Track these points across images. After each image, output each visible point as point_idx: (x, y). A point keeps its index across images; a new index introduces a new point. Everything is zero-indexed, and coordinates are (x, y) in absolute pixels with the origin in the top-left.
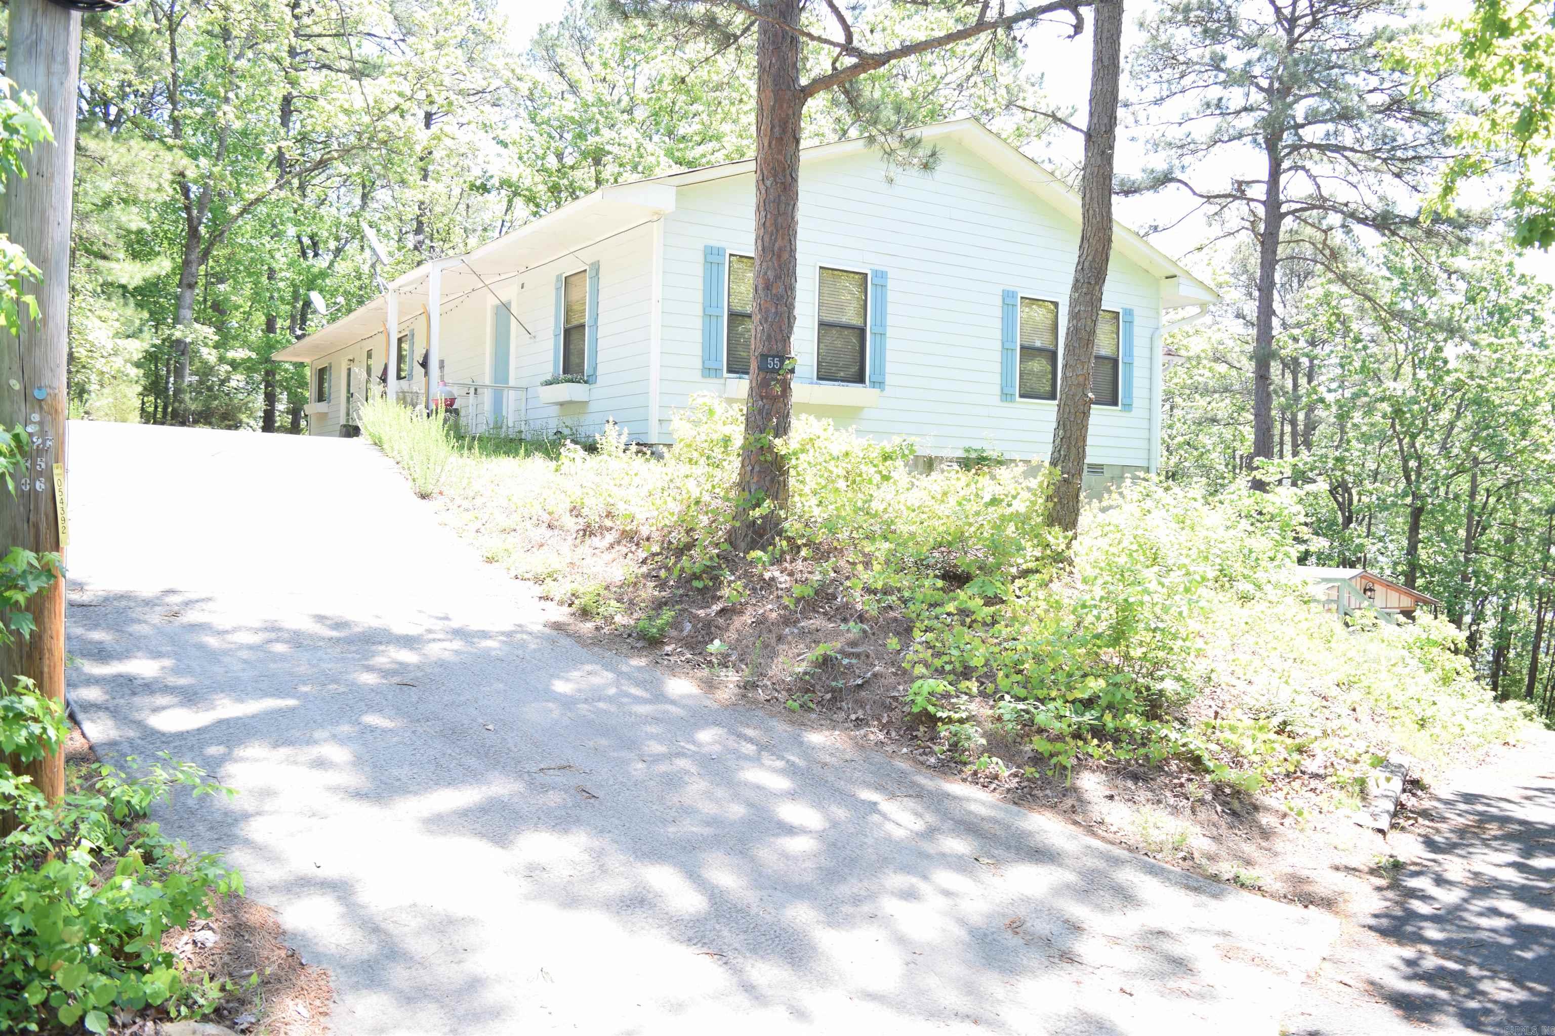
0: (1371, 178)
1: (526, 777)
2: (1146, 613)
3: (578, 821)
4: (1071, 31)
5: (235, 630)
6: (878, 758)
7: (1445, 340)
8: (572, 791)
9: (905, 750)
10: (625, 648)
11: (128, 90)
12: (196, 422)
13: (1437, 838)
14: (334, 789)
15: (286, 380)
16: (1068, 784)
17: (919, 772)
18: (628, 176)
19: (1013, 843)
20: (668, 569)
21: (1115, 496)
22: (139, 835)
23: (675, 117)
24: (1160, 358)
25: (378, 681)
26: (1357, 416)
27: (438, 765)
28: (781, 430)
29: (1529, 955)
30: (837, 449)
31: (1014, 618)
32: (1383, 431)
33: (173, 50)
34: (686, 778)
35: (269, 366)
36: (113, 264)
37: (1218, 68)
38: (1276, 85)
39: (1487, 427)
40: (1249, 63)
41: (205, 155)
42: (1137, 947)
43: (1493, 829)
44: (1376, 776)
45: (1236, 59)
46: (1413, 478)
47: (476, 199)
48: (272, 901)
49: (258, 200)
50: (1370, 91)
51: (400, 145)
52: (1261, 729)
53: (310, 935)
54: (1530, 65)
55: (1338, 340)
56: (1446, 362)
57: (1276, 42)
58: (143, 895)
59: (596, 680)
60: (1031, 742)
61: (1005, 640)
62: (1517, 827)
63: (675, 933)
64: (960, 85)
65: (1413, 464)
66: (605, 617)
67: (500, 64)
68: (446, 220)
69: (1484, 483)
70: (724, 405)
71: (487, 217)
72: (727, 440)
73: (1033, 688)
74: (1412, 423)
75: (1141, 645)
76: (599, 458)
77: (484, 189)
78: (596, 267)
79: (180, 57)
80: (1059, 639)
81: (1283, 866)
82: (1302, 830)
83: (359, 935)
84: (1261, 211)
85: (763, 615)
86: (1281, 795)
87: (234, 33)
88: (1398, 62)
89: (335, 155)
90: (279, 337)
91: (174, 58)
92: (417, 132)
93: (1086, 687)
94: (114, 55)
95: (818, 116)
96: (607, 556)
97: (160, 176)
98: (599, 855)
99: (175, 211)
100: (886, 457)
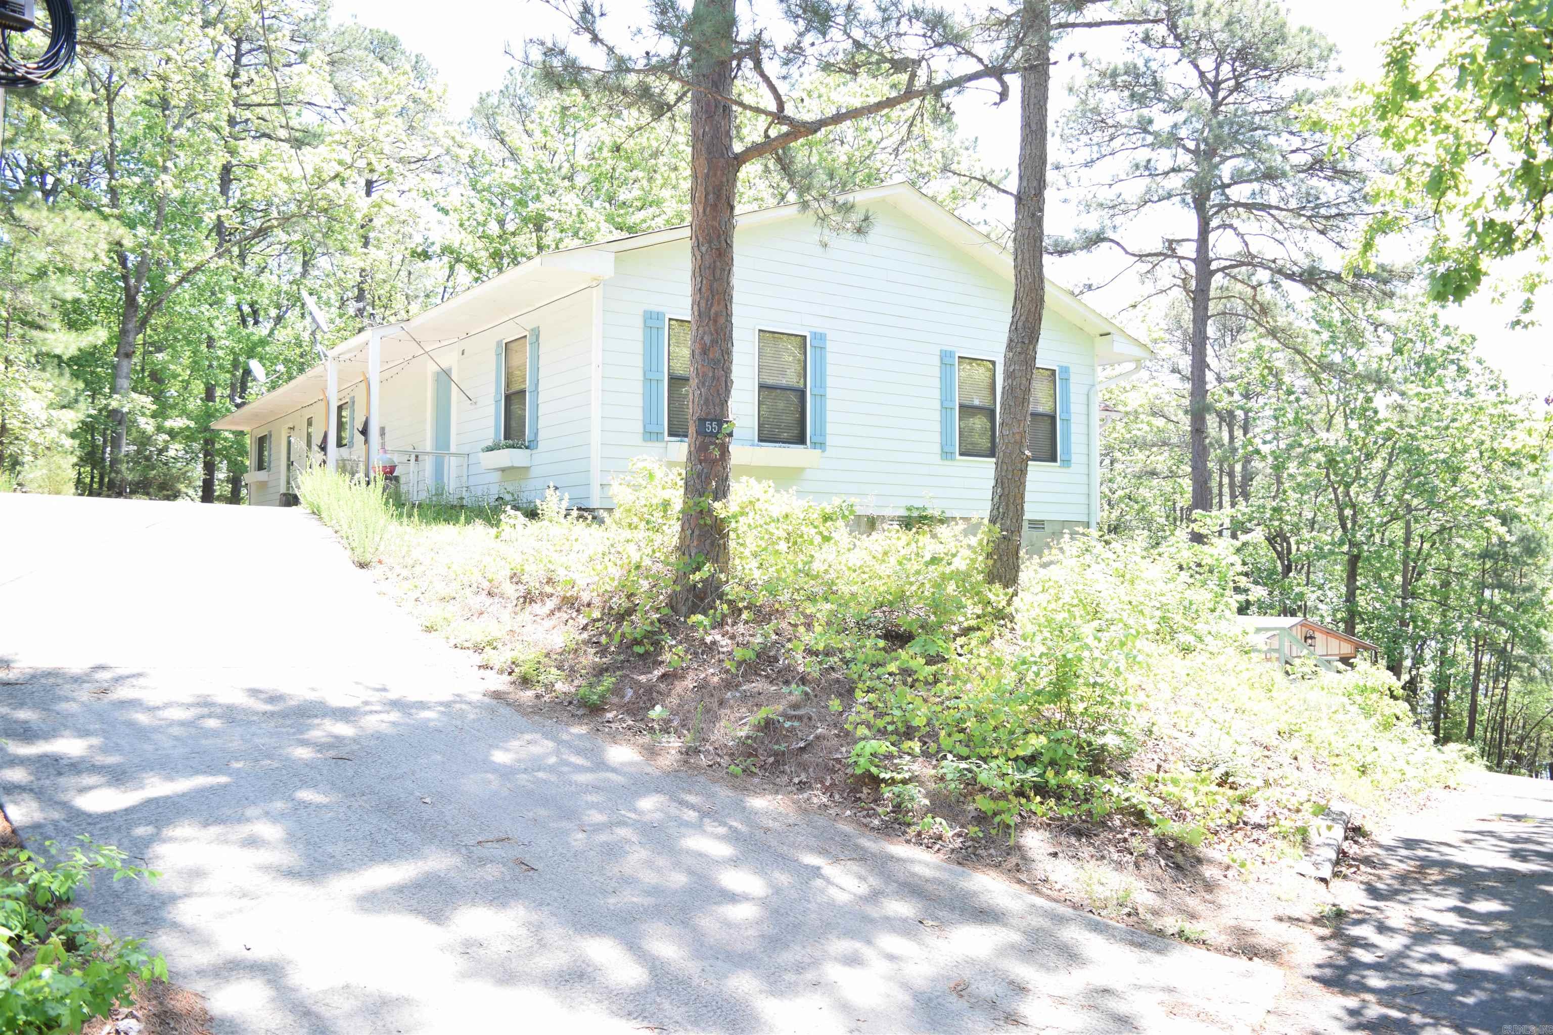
0: (1297, 235)
1: (463, 850)
2: (1085, 668)
3: (516, 895)
4: (997, 99)
5: (166, 706)
6: (821, 821)
7: (1375, 391)
8: (511, 864)
9: (848, 813)
10: (565, 717)
11: (64, 159)
12: (133, 492)
13: (1379, 885)
14: (266, 868)
15: (225, 448)
16: (1011, 842)
17: (863, 835)
18: (569, 242)
19: (957, 904)
20: (609, 635)
21: (1054, 551)
22: (61, 921)
23: (616, 183)
24: (1097, 414)
25: (313, 755)
26: (1292, 467)
27: (374, 841)
28: (720, 494)
29: (1470, 1000)
30: (777, 511)
31: (956, 677)
32: (1317, 481)
33: (110, 120)
34: (627, 848)
35: (208, 435)
36: (49, 335)
37: (1146, 131)
38: (1202, 147)
39: (1419, 475)
40: (1175, 126)
41: (143, 224)
42: (1083, 1007)
43: (1434, 875)
44: (1318, 824)
45: (1162, 122)
46: (1349, 526)
47: (419, 265)
48: (200, 986)
49: (197, 269)
50: (1293, 152)
51: (339, 213)
52: (1203, 780)
53: (238, 1021)
54: (1438, 127)
55: (1271, 392)
56: (1376, 412)
57: (1200, 105)
58: (65, 984)
59: (535, 750)
60: (974, 801)
61: (948, 699)
62: (1457, 871)
63: (614, 1008)
64: (896, 150)
65: (1348, 512)
66: (546, 685)
67: (440, 132)
68: (387, 287)
69: (1418, 529)
70: (664, 469)
71: (429, 284)
72: (666, 505)
73: (976, 746)
74: (1346, 473)
75: (1082, 700)
76: (540, 524)
77: (425, 255)
78: (536, 333)
79: (118, 127)
80: (1001, 697)
81: (1227, 919)
82: (1245, 882)
83: (290, 1019)
84: (1191, 268)
85: (705, 679)
86: (1223, 846)
87: (173, 103)
88: (1315, 124)
89: (275, 223)
90: (218, 405)
91: (112, 127)
92: (358, 200)
93: (1027, 744)
94: (50, 125)
95: (757, 181)
96: (548, 623)
97: (96, 245)
98: (537, 929)
99: (112, 280)
100: (826, 518)
